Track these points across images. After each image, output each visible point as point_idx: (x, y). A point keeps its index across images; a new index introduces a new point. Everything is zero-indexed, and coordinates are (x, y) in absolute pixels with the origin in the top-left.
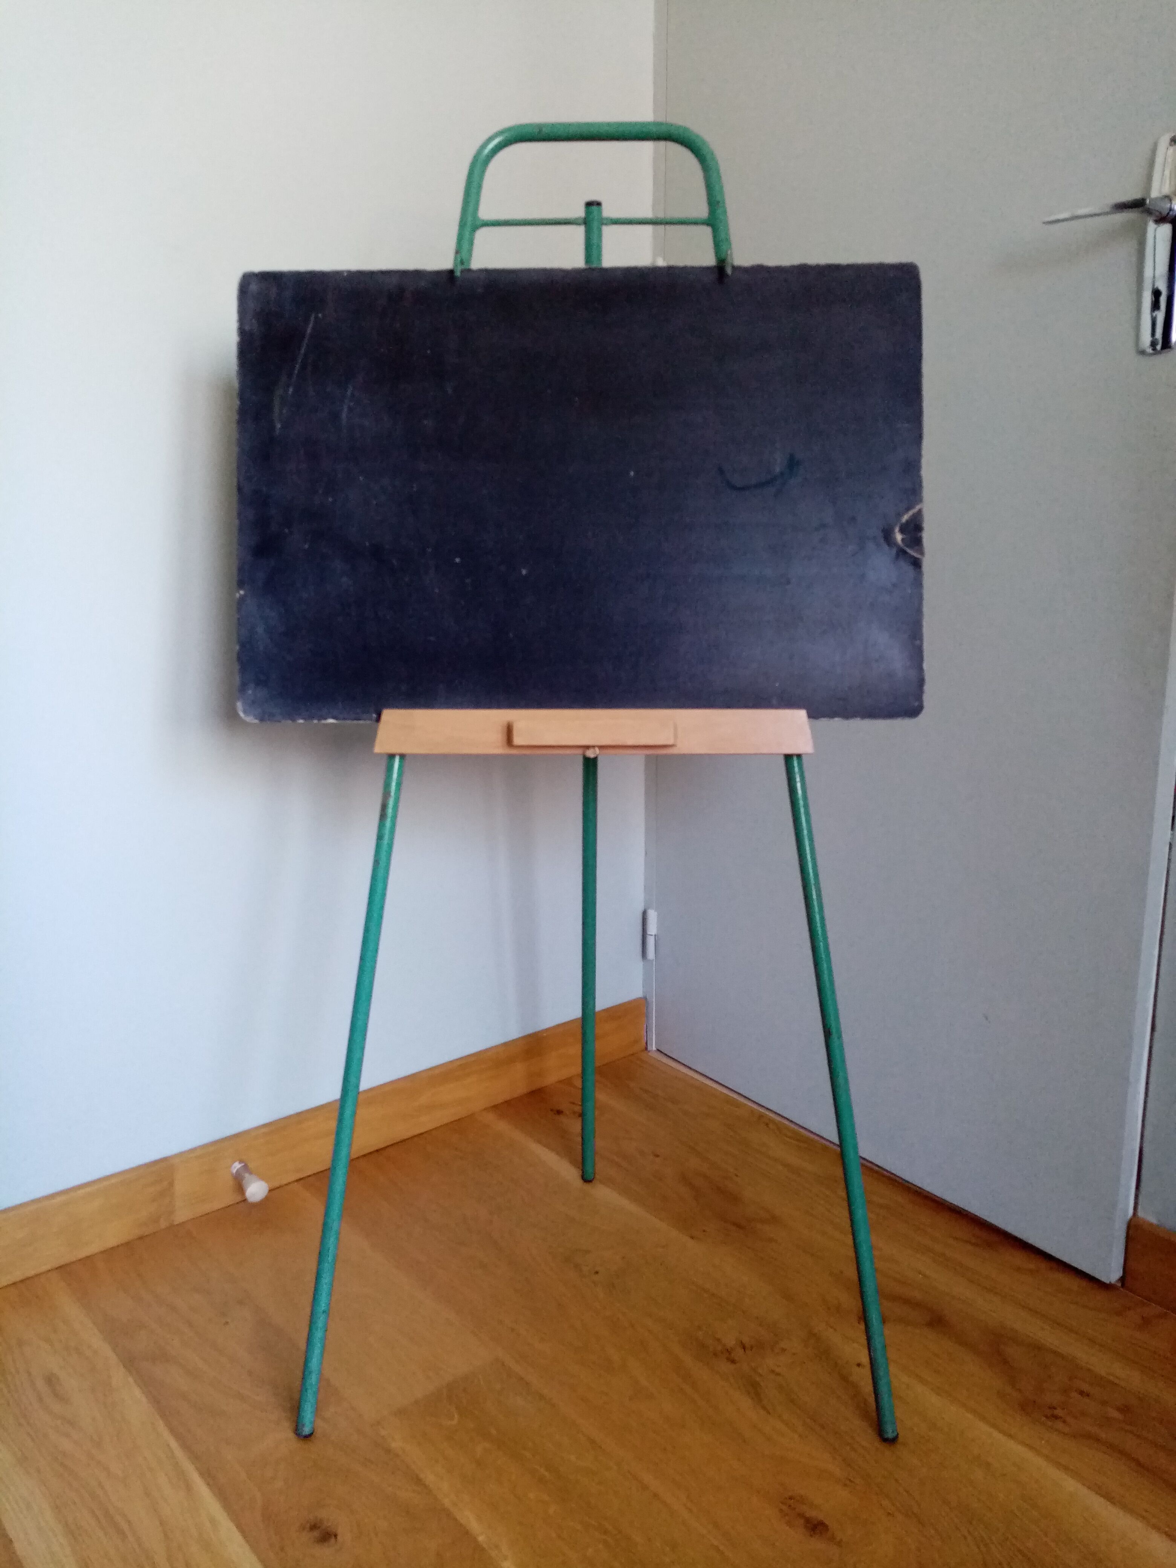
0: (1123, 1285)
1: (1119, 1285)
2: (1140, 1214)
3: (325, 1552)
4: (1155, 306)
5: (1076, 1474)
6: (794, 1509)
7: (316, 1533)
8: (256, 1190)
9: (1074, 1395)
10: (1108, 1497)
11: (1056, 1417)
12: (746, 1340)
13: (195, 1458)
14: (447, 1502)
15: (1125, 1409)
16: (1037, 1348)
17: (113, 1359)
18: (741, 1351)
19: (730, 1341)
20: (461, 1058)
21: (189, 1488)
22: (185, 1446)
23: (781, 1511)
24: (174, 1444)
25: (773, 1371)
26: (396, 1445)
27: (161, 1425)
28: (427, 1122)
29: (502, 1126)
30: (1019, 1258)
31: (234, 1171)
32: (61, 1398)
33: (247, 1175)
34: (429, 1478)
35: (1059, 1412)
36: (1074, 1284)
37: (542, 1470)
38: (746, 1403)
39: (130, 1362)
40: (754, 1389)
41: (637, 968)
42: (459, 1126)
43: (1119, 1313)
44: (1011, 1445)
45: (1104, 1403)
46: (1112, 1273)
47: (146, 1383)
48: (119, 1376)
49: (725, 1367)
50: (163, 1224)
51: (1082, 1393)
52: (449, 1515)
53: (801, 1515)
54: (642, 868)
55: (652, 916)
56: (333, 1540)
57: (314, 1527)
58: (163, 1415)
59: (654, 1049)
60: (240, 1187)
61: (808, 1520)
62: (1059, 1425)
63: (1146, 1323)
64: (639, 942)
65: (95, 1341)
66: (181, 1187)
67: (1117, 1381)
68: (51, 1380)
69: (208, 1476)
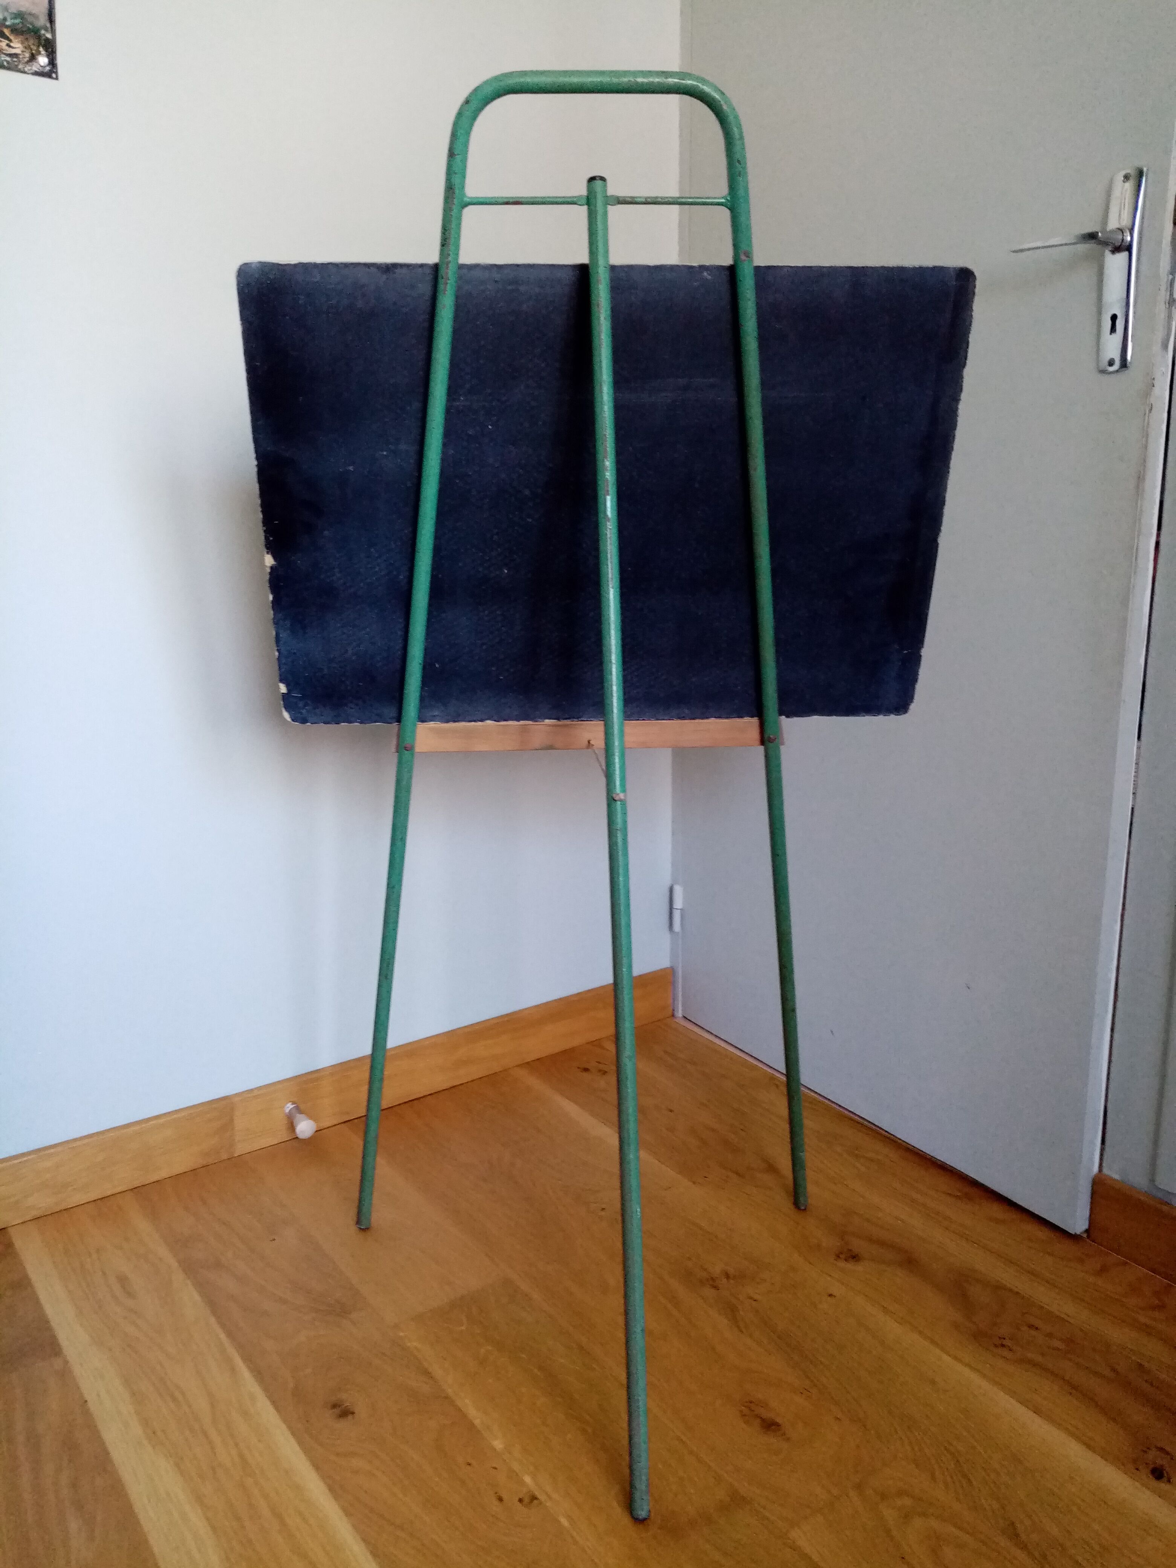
0: (1088, 1237)
1: (1085, 1235)
2: (1106, 1171)
3: (343, 1425)
4: (1113, 329)
5: (1012, 1393)
6: (753, 1411)
7: (337, 1411)
8: (305, 1128)
9: (1025, 1328)
10: (1037, 1411)
11: (1003, 1346)
12: (731, 1271)
13: (240, 1348)
14: (450, 1392)
15: (1070, 1341)
16: (998, 1288)
17: (175, 1264)
18: (725, 1280)
19: (717, 1269)
20: (498, 1018)
21: (233, 1370)
22: (230, 1334)
23: (741, 1411)
24: (223, 1336)
25: (751, 1298)
26: (413, 1345)
27: (213, 1320)
28: (465, 1075)
29: (534, 1082)
30: (996, 1211)
31: (287, 1111)
32: (130, 1295)
33: (298, 1115)
34: (437, 1371)
35: (1007, 1342)
36: (1042, 1233)
37: (536, 1371)
38: (723, 1322)
39: (189, 1268)
40: (731, 1311)
41: (665, 940)
42: (493, 1079)
43: (1081, 1261)
44: (959, 1367)
45: (1050, 1335)
46: (1078, 1223)
47: (201, 1286)
48: (179, 1278)
49: (708, 1292)
50: (225, 1156)
51: (1031, 1326)
52: (452, 1403)
53: (758, 1416)
54: (670, 847)
55: (678, 891)
56: (350, 1417)
57: (334, 1406)
58: (214, 1312)
59: (680, 1015)
60: (292, 1127)
61: (763, 1420)
62: (1005, 1352)
63: (1103, 1270)
64: (666, 916)
65: (163, 1251)
66: (240, 1123)
67: (1066, 1317)
68: (123, 1280)
69: (248, 1359)
